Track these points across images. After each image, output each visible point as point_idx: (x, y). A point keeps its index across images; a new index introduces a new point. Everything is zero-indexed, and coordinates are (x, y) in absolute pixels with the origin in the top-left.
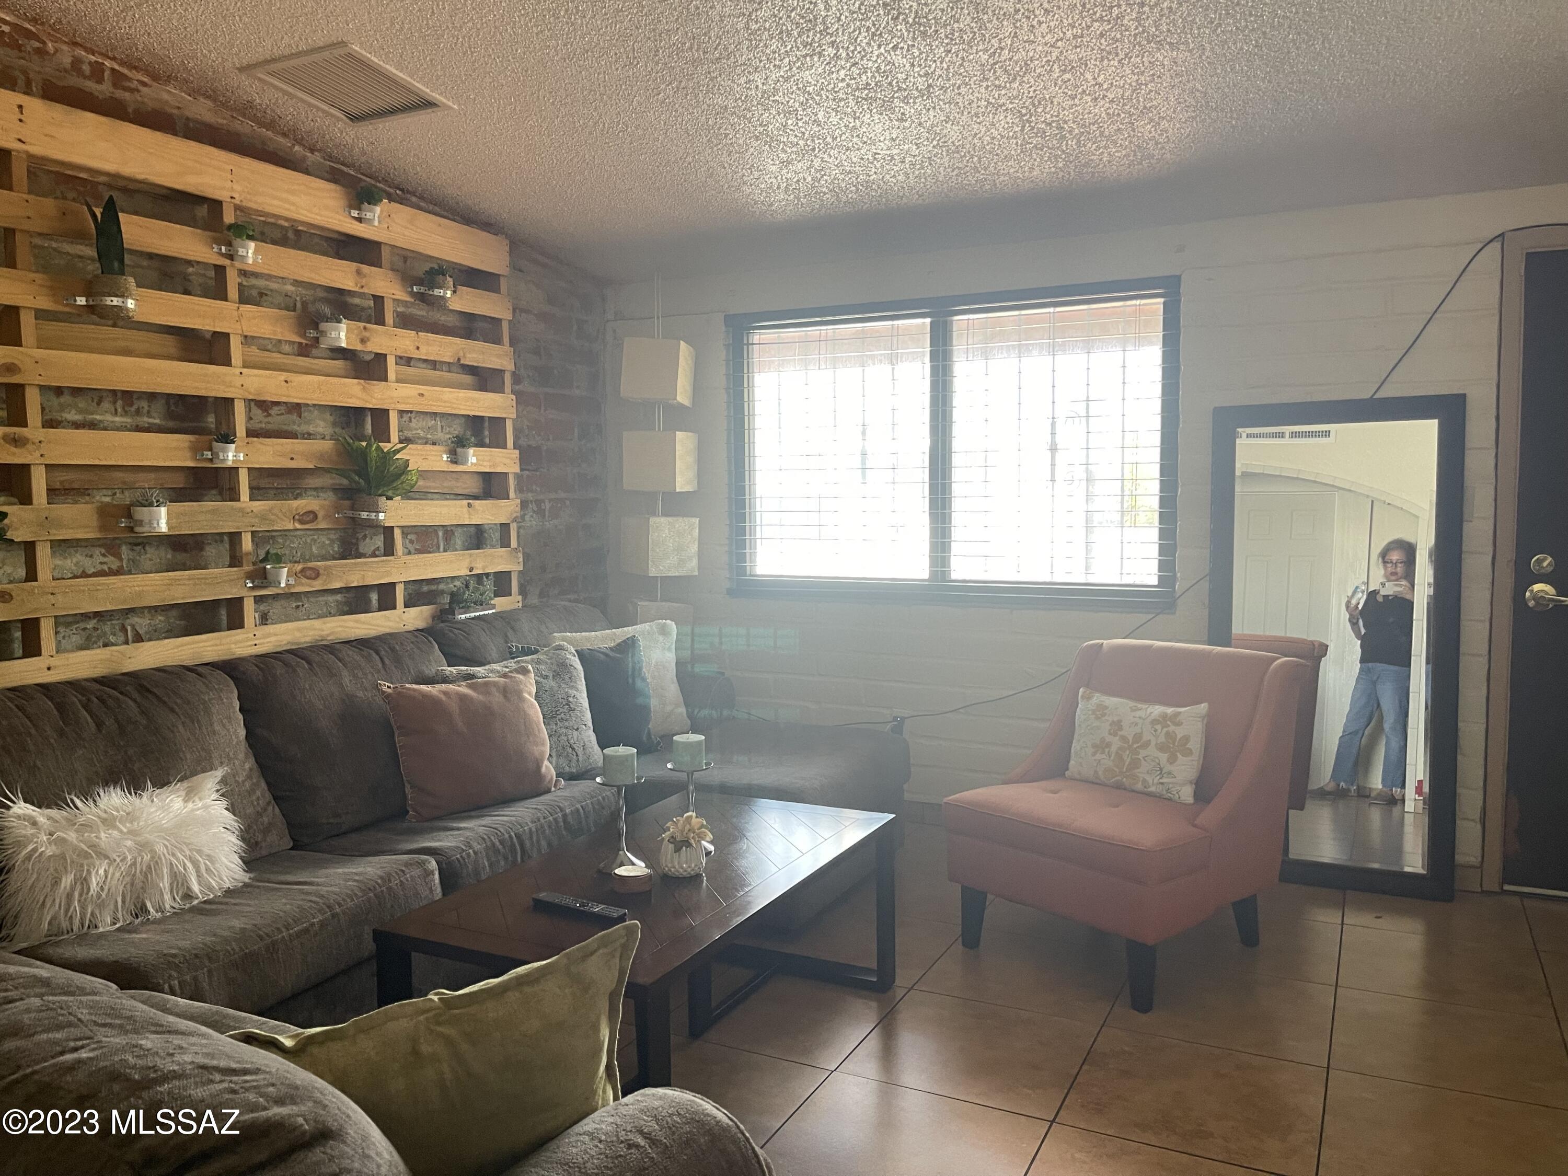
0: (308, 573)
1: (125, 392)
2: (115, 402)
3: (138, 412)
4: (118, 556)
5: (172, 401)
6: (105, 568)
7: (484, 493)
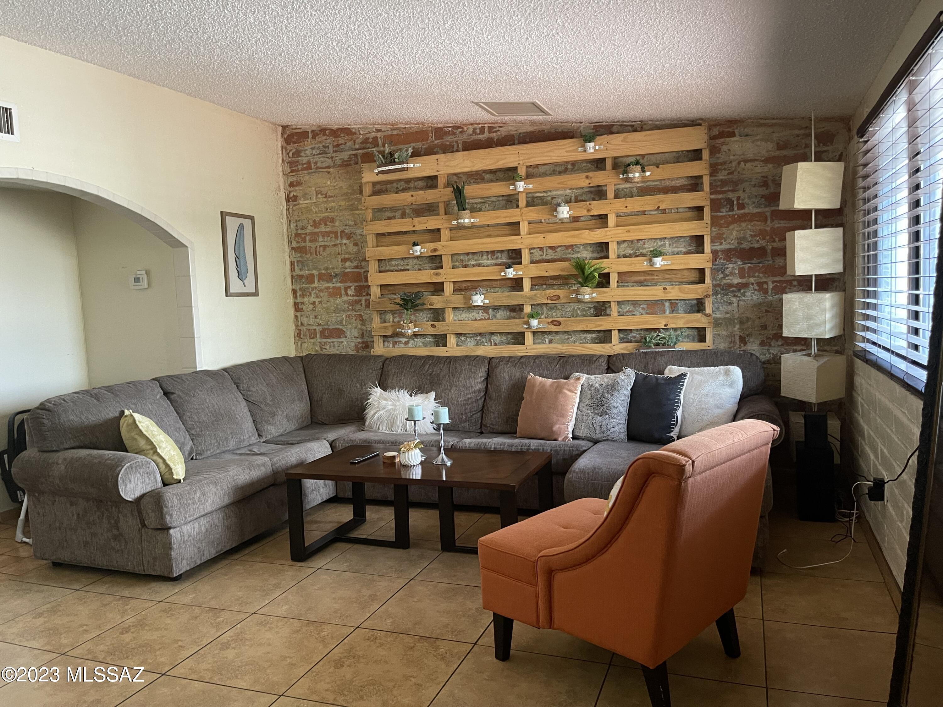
0: (555, 323)
1: (492, 252)
2: (487, 256)
3: (497, 258)
4: (488, 313)
5: (510, 252)
6: (483, 318)
7: (699, 280)
